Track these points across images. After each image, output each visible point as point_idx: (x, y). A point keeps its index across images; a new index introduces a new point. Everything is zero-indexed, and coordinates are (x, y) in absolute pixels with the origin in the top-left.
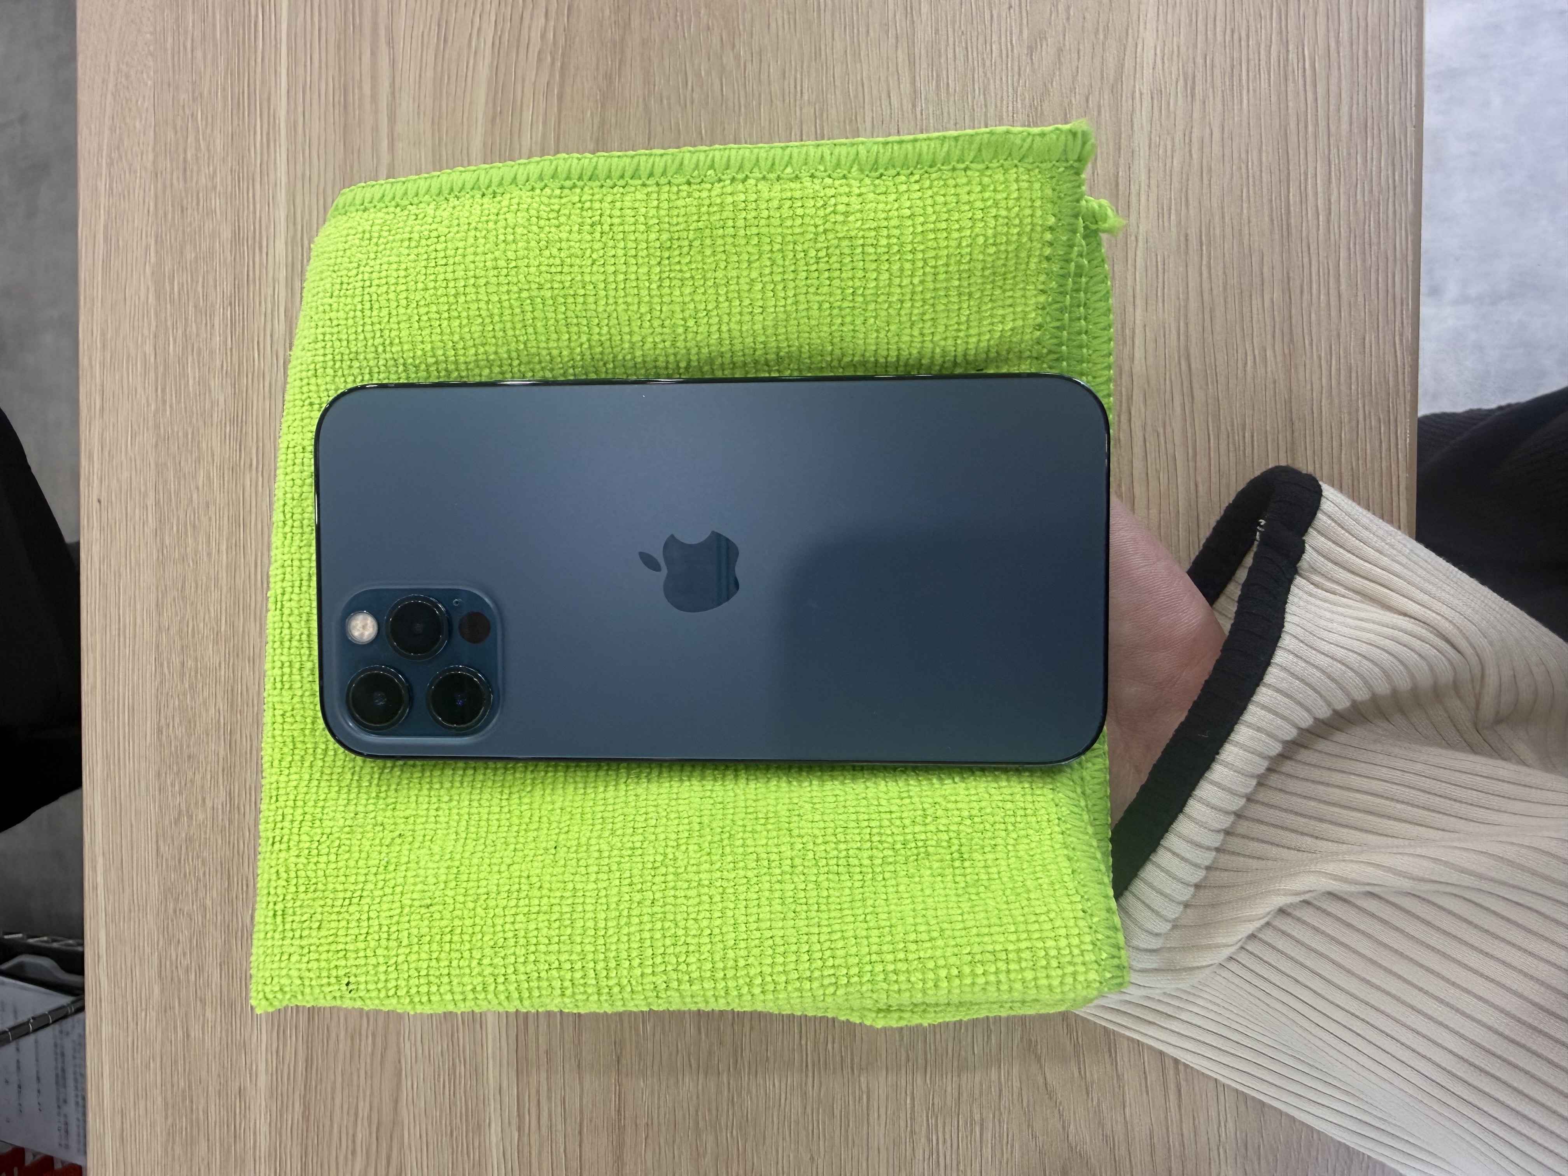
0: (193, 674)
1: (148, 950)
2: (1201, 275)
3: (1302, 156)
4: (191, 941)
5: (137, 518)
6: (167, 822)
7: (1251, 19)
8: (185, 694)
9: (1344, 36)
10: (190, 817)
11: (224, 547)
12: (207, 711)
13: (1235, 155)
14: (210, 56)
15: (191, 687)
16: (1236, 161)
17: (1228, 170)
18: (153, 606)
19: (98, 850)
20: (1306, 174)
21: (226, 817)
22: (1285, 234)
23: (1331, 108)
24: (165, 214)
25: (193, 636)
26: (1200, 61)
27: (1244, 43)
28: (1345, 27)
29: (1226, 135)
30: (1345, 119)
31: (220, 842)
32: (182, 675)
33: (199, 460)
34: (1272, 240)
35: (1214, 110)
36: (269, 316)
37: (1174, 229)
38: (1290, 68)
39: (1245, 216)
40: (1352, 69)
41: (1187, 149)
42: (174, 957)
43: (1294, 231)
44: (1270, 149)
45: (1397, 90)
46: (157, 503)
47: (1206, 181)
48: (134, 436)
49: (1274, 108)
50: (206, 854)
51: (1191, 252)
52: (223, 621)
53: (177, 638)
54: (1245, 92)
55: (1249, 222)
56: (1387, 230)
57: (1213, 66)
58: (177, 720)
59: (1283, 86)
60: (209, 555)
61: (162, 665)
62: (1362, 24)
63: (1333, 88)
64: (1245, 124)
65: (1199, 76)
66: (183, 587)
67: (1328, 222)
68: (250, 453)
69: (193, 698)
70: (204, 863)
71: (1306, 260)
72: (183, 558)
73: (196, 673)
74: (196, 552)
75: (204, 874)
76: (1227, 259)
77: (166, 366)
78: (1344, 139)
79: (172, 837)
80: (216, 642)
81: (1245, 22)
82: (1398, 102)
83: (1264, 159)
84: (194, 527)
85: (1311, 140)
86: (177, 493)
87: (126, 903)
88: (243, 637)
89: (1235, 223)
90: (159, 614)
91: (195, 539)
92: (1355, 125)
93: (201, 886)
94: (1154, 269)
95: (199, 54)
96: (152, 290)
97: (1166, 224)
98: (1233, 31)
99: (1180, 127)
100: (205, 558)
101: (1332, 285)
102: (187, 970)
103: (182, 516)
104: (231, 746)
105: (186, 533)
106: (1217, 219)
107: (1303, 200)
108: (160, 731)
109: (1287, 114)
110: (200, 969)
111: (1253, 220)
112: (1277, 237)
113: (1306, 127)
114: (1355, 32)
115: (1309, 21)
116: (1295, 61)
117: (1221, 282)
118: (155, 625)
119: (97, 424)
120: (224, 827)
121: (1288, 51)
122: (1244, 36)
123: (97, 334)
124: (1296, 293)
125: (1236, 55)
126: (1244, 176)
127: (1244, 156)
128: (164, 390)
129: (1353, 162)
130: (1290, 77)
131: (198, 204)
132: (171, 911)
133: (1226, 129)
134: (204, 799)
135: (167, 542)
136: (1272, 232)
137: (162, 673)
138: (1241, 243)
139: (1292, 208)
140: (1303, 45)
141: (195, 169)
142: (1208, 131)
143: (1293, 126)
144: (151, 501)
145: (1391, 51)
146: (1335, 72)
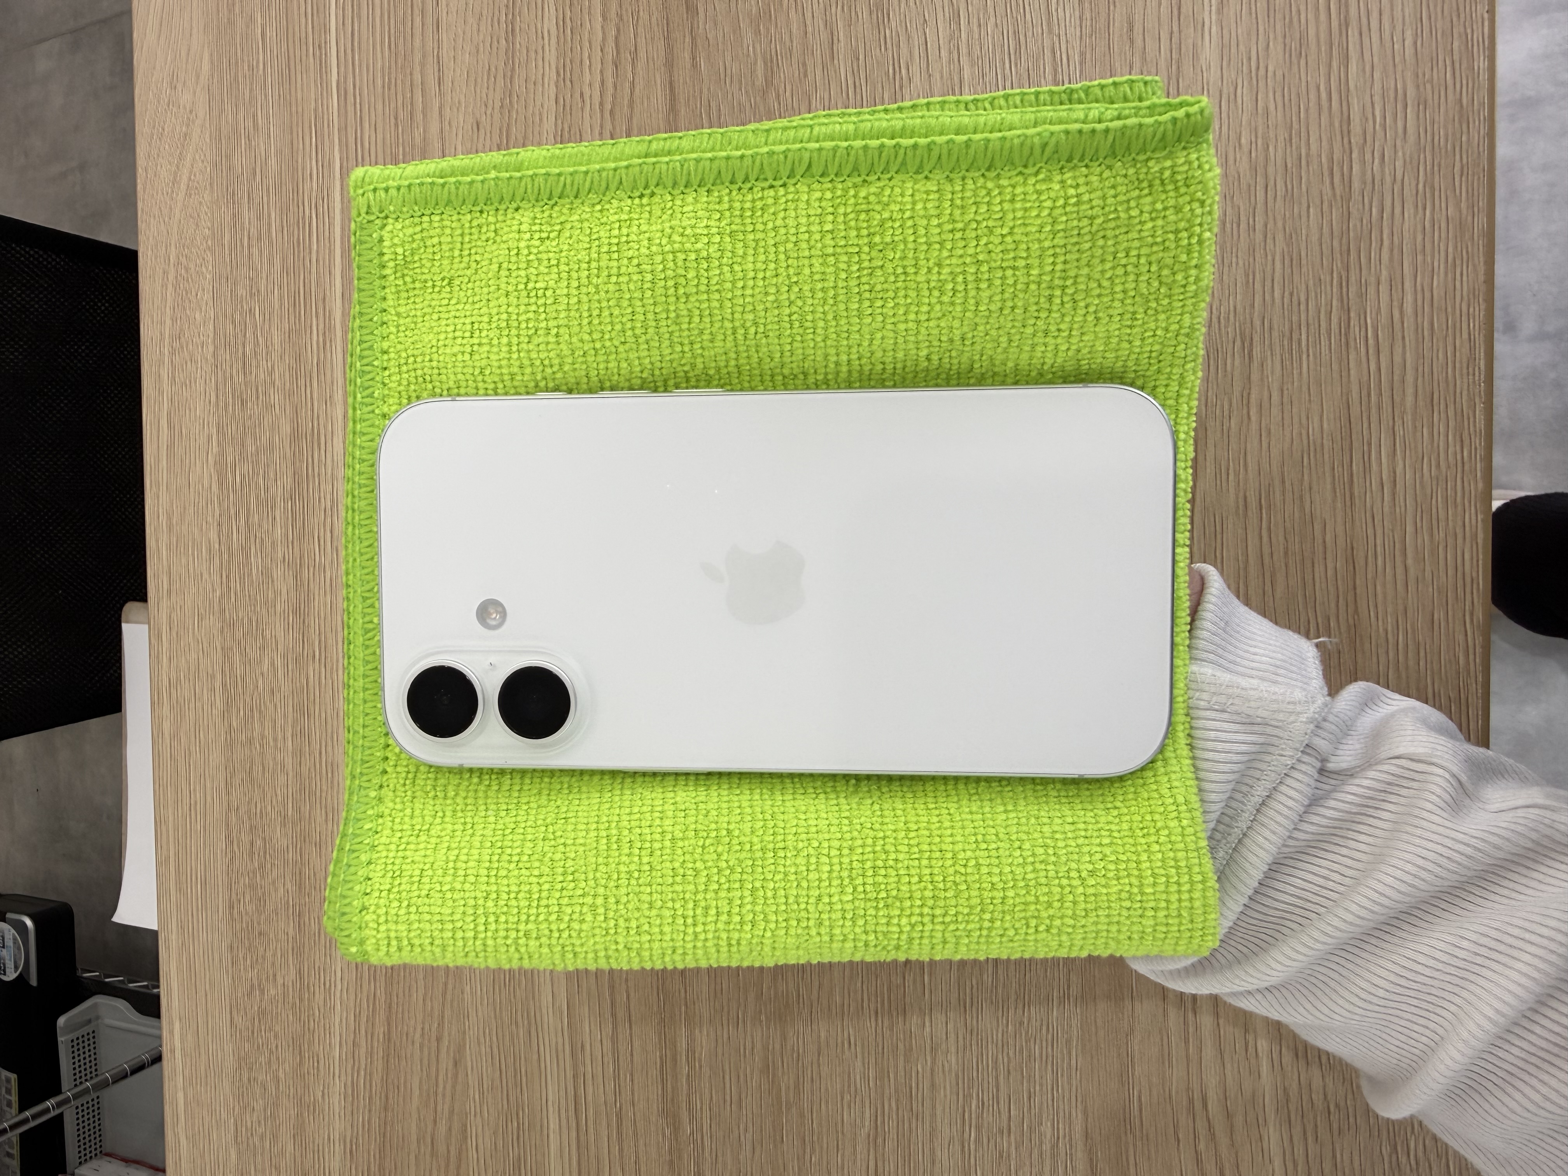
0: (262, 854)
1: (224, 1115)
2: (1261, 538)
3: (1365, 425)
4: (265, 1110)
5: (205, 698)
6: (240, 995)
7: (1311, 283)
8: (254, 873)
9: (1409, 308)
10: (262, 992)
11: (289, 735)
12: (276, 890)
13: (1296, 420)
14: (266, 253)
15: (262, 867)
16: (1296, 426)
17: (1288, 435)
18: (223, 785)
19: (175, 1014)
20: (1370, 444)
21: (297, 995)
22: (1348, 503)
23: (1396, 378)
24: (226, 406)
25: (261, 818)
26: (1257, 323)
27: (1303, 307)
28: (1409, 298)
29: (1285, 400)
30: (1410, 391)
31: (291, 1017)
32: (251, 854)
33: (263, 648)
34: (1335, 509)
35: (1272, 373)
36: (329, 512)
37: (1232, 490)
38: (1352, 335)
39: (1306, 483)
40: (1417, 340)
41: (1245, 411)
42: (249, 1124)
43: (1357, 501)
44: (1332, 416)
45: (1465, 365)
46: (224, 685)
47: (1265, 445)
48: (201, 618)
49: (1336, 375)
50: (277, 1028)
51: (1250, 513)
52: (290, 805)
53: (245, 818)
54: (1304, 357)
55: (1310, 488)
56: (1456, 507)
57: (1271, 328)
58: (247, 898)
59: (1344, 353)
60: (275, 740)
61: (232, 842)
62: (1427, 295)
63: (1397, 359)
64: (1305, 388)
65: (1256, 338)
66: (251, 768)
67: (1394, 494)
68: (313, 644)
69: (262, 877)
70: (276, 1036)
71: (1370, 531)
72: (250, 741)
73: (265, 853)
74: (263, 737)
75: (277, 1047)
76: (1288, 525)
77: (230, 555)
78: (1409, 410)
79: (245, 1009)
80: (284, 825)
81: (1304, 286)
82: (1465, 377)
83: (1325, 426)
84: (260, 712)
85: (1374, 411)
86: (243, 680)
87: (203, 1068)
88: (310, 823)
89: (1296, 489)
90: (228, 793)
91: (262, 724)
92: (1420, 397)
93: (274, 1058)
94: (1213, 529)
95: (255, 251)
96: (215, 478)
97: (1224, 484)
98: (1291, 294)
99: (1237, 389)
100: (271, 743)
101: (1399, 559)
102: (262, 1138)
103: (248, 699)
104: (300, 927)
105: (253, 717)
106: (1277, 482)
107: (1366, 469)
108: (231, 907)
109: (1349, 381)
110: (275, 1137)
111: (1315, 488)
112: (1339, 505)
113: (1369, 395)
114: (1420, 303)
115: (1372, 290)
116: (1357, 329)
117: (1282, 547)
118: (225, 804)
119: (165, 603)
120: (294, 1004)
121: (1349, 318)
122: (1303, 299)
123: (163, 519)
124: (1360, 562)
125: (1295, 318)
126: (1305, 442)
127: (1304, 421)
128: (228, 577)
129: (1419, 434)
130: (1352, 343)
131: (258, 398)
132: (245, 1080)
133: (1286, 392)
134: (275, 976)
135: (235, 724)
136: (1334, 500)
137: (233, 851)
138: (1302, 508)
139: (1355, 480)
140: (1365, 313)
141: (254, 364)
142: (1266, 393)
143: (1355, 394)
144: (218, 684)
145: (1458, 325)
146: (1398, 343)
